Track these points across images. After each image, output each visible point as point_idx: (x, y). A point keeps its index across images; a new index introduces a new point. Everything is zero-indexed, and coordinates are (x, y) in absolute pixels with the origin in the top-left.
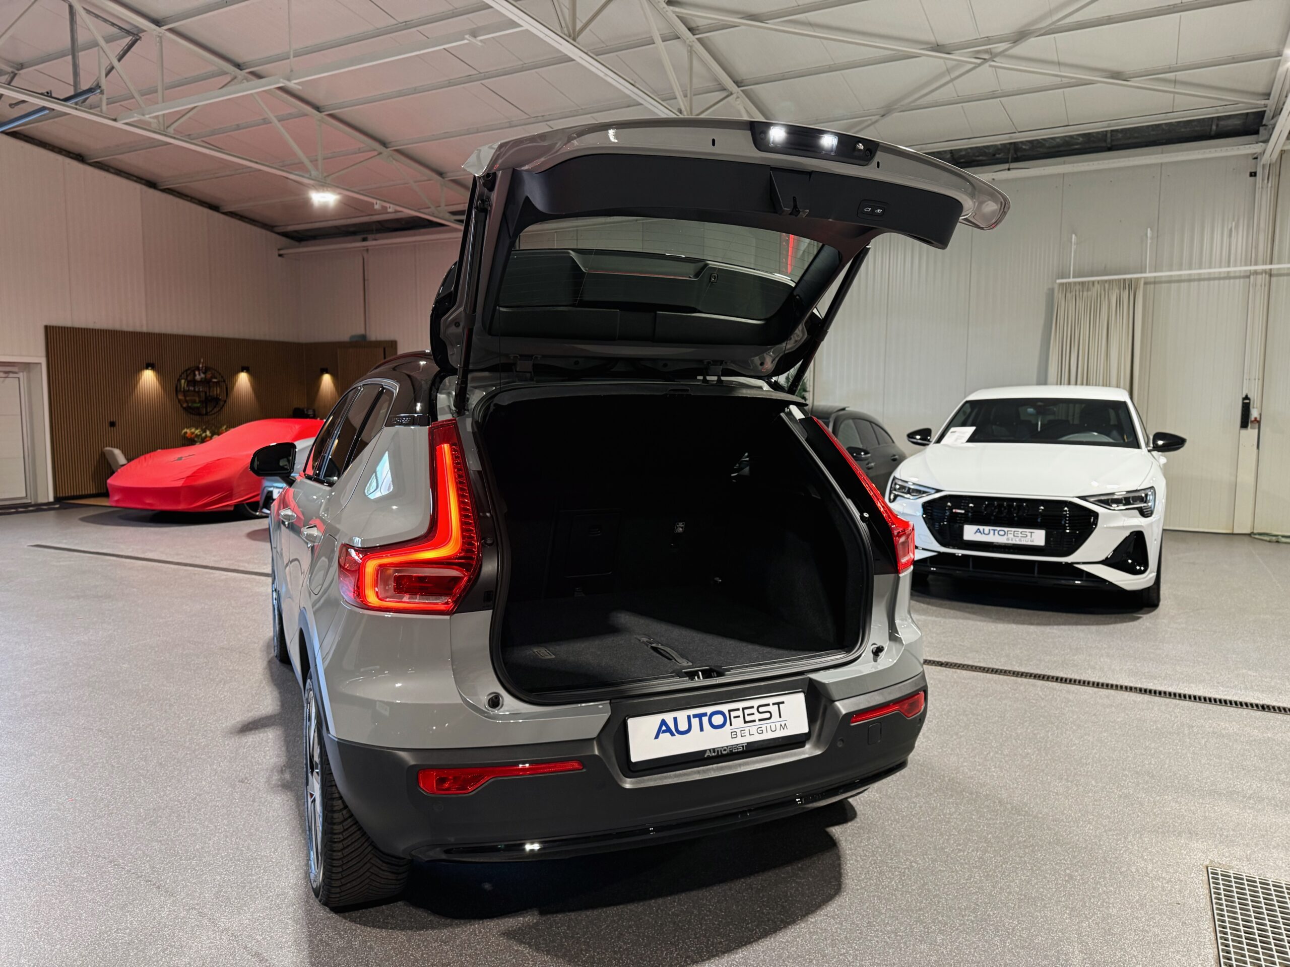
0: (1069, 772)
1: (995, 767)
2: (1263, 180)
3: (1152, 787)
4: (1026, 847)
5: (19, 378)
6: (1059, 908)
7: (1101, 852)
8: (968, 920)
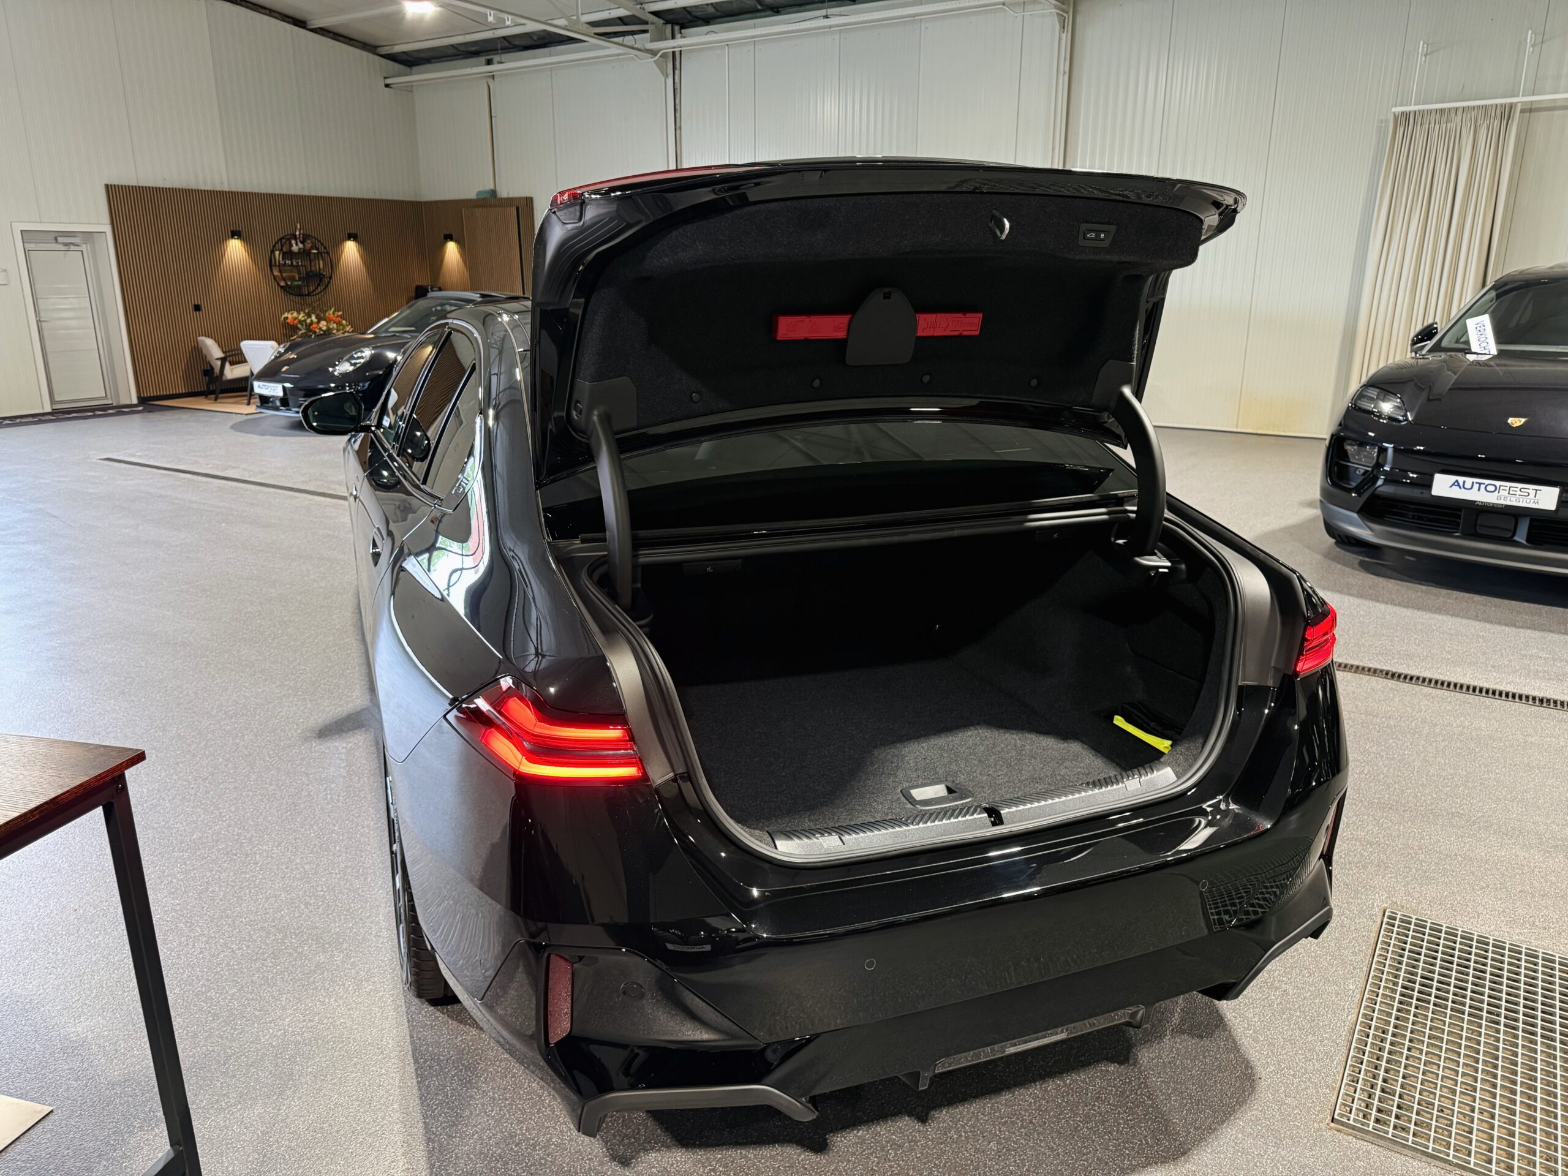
5: (82, 252)
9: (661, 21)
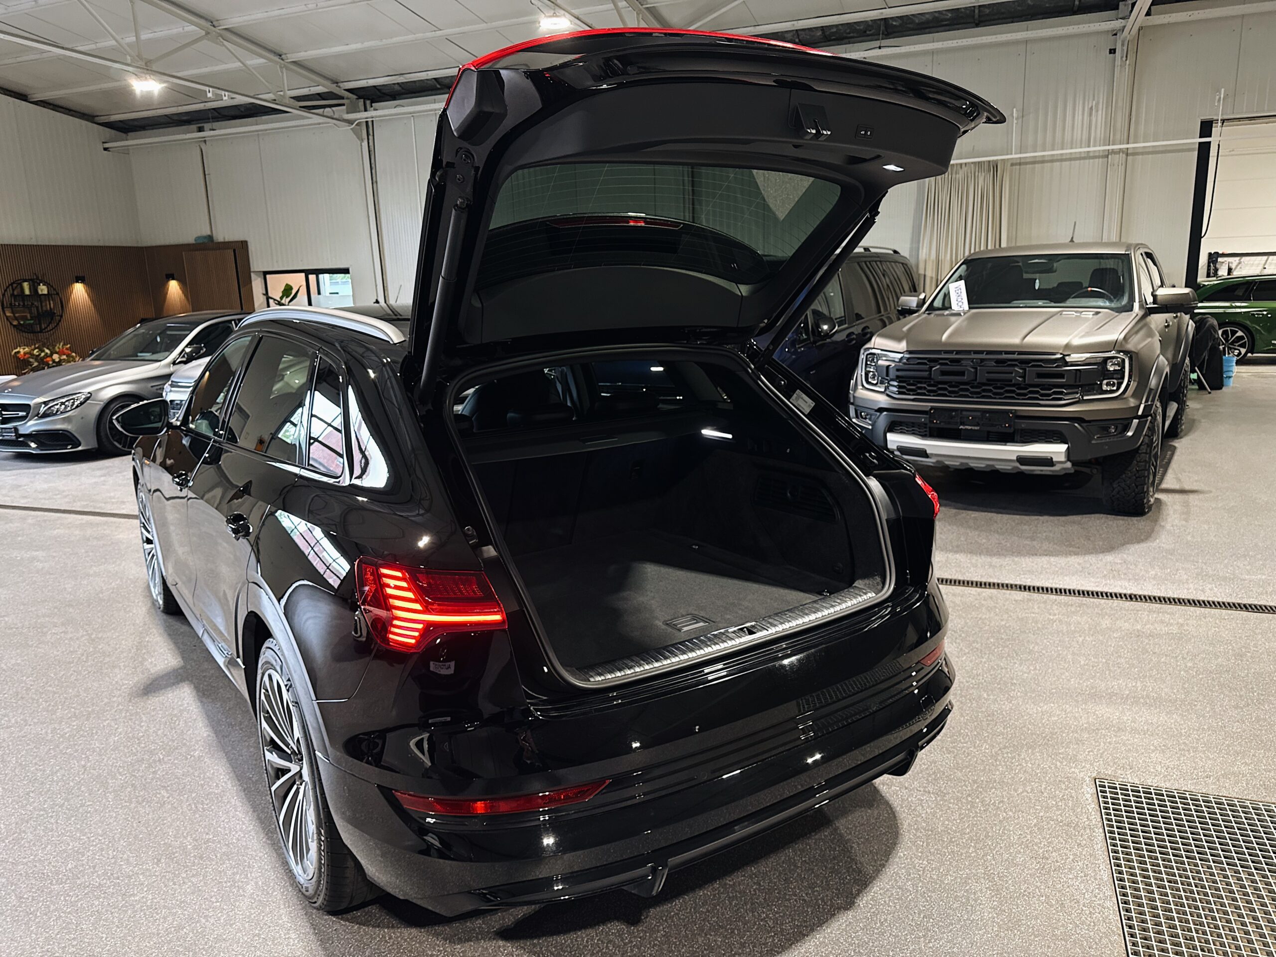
2: (1122, 57)
3: (1039, 696)
9: (355, 97)
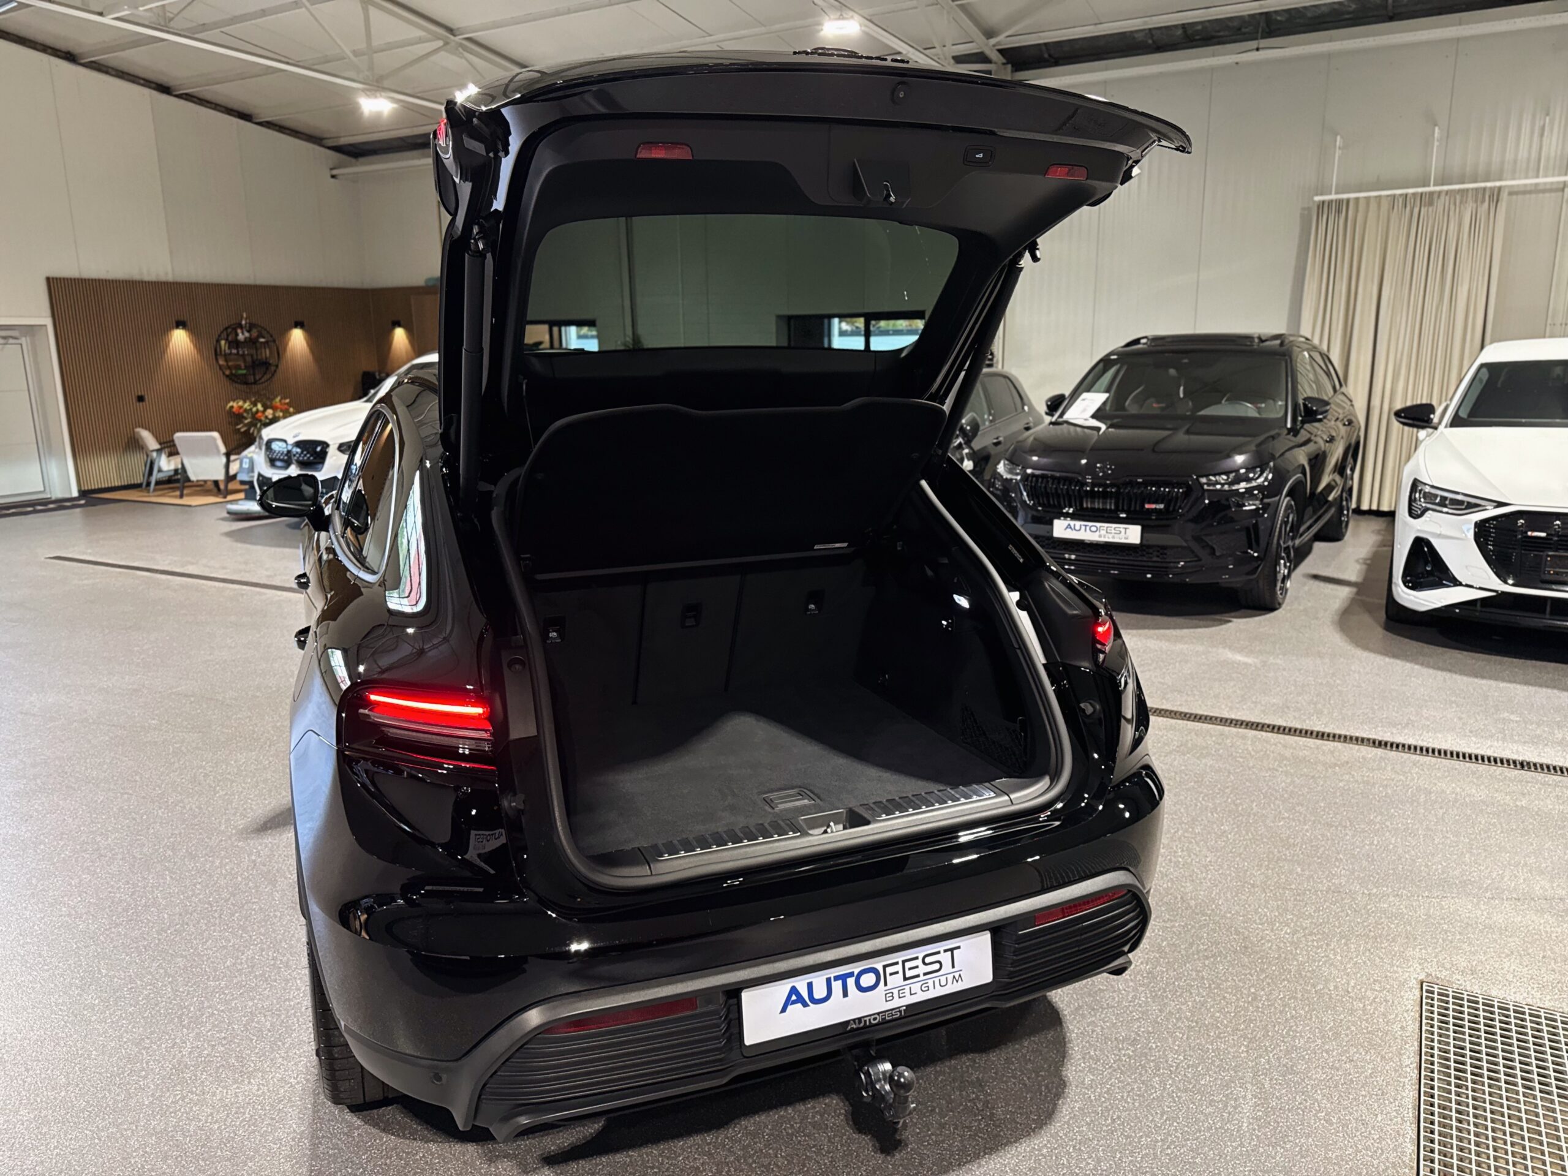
0: (1271, 856)
1: (1183, 851)
3: (1369, 876)
4: (1207, 958)
5: (21, 345)
6: (1236, 1038)
7: (1295, 963)
8: (1124, 1055)
